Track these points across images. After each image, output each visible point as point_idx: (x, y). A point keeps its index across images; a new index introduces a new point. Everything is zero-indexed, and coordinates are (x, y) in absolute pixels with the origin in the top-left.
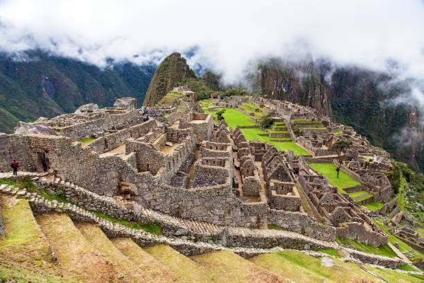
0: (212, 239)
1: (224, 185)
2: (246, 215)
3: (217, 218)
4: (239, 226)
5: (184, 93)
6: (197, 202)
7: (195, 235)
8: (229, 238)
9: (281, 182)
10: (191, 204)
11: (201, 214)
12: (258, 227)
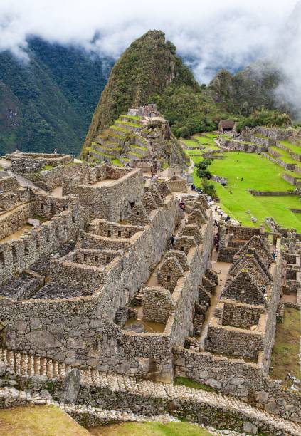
0: (48, 389)
1: (88, 298)
2: (128, 353)
3: (73, 354)
4: (115, 372)
5: (147, 120)
6: (36, 323)
7: (17, 378)
8: (82, 388)
9: (240, 304)
10: (24, 325)
11: (43, 344)
12: (153, 379)
